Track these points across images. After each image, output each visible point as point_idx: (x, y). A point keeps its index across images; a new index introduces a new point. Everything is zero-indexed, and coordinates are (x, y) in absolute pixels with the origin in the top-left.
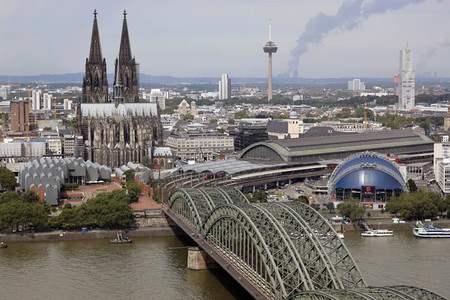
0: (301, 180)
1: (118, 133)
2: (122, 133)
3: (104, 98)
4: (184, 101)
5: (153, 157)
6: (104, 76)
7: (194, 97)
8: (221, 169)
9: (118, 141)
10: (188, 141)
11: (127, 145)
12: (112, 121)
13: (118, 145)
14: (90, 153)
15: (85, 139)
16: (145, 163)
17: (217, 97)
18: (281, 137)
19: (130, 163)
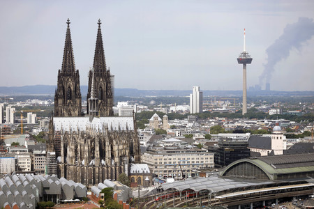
0: (289, 199)
1: (93, 150)
2: (97, 149)
3: (77, 112)
4: (155, 115)
5: (130, 174)
6: (77, 88)
7: (163, 110)
8: (204, 187)
9: (93, 157)
10: (166, 157)
11: (103, 162)
12: (86, 136)
13: (93, 162)
14: (63, 170)
15: (58, 154)
16: (122, 180)
17: (188, 111)
18: (264, 153)
19: (106, 181)
